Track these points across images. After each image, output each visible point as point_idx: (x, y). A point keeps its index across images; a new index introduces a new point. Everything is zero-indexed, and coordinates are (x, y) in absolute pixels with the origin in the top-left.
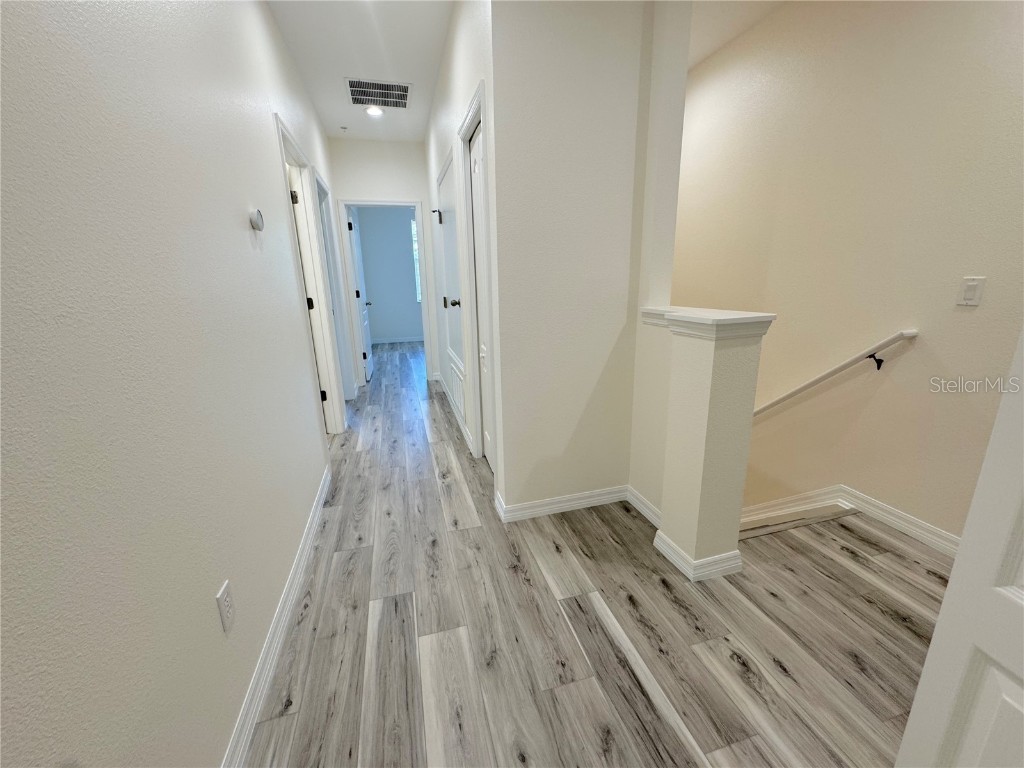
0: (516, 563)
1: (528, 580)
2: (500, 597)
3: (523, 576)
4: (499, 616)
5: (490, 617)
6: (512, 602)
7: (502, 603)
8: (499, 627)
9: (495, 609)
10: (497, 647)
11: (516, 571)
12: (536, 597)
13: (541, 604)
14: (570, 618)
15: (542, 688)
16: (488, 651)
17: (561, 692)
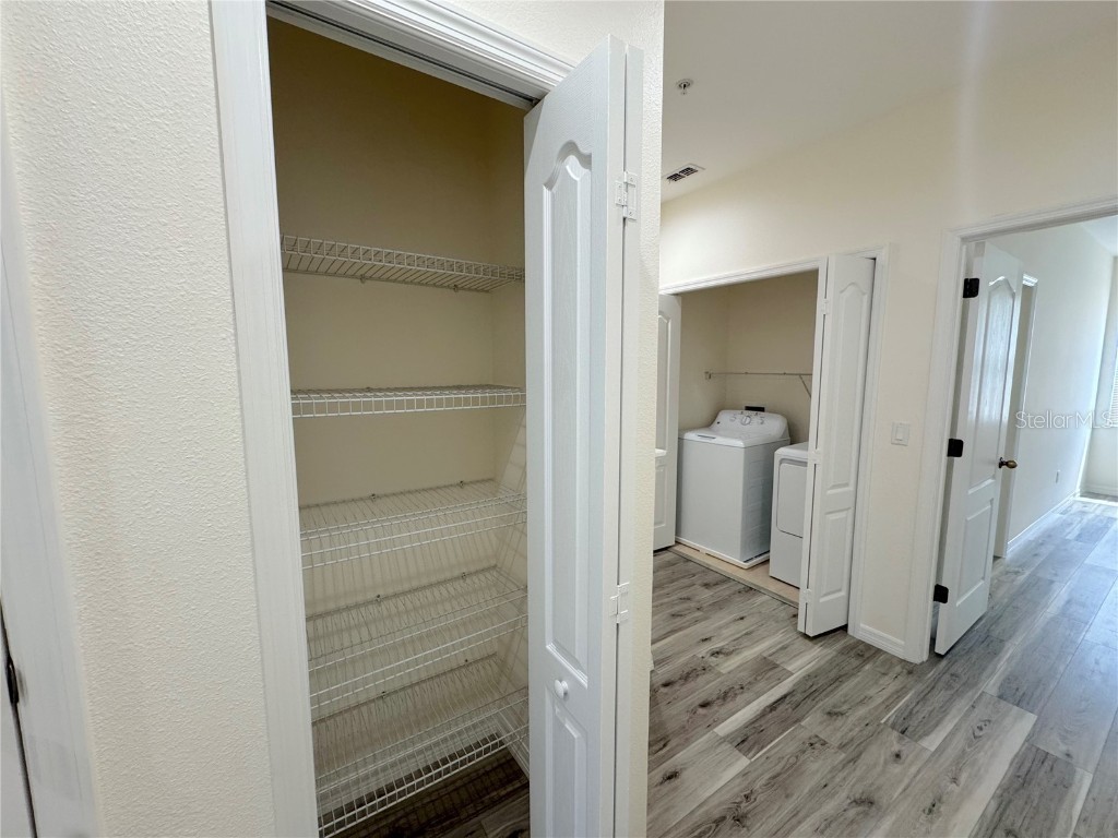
0: (729, 821)
1: (747, 797)
2: (794, 821)
3: (743, 805)
4: (817, 814)
5: (829, 822)
6: (790, 805)
7: (801, 815)
8: (830, 807)
9: (814, 819)
10: (849, 801)
11: (745, 816)
12: (763, 782)
13: (767, 776)
14: (762, 748)
15: (843, 755)
16: (860, 809)
17: (834, 741)
